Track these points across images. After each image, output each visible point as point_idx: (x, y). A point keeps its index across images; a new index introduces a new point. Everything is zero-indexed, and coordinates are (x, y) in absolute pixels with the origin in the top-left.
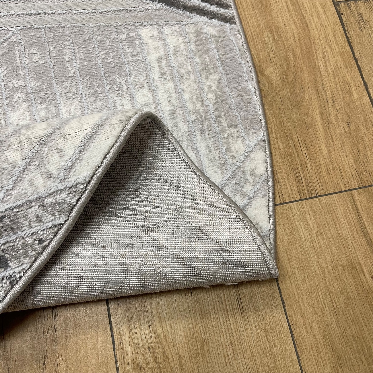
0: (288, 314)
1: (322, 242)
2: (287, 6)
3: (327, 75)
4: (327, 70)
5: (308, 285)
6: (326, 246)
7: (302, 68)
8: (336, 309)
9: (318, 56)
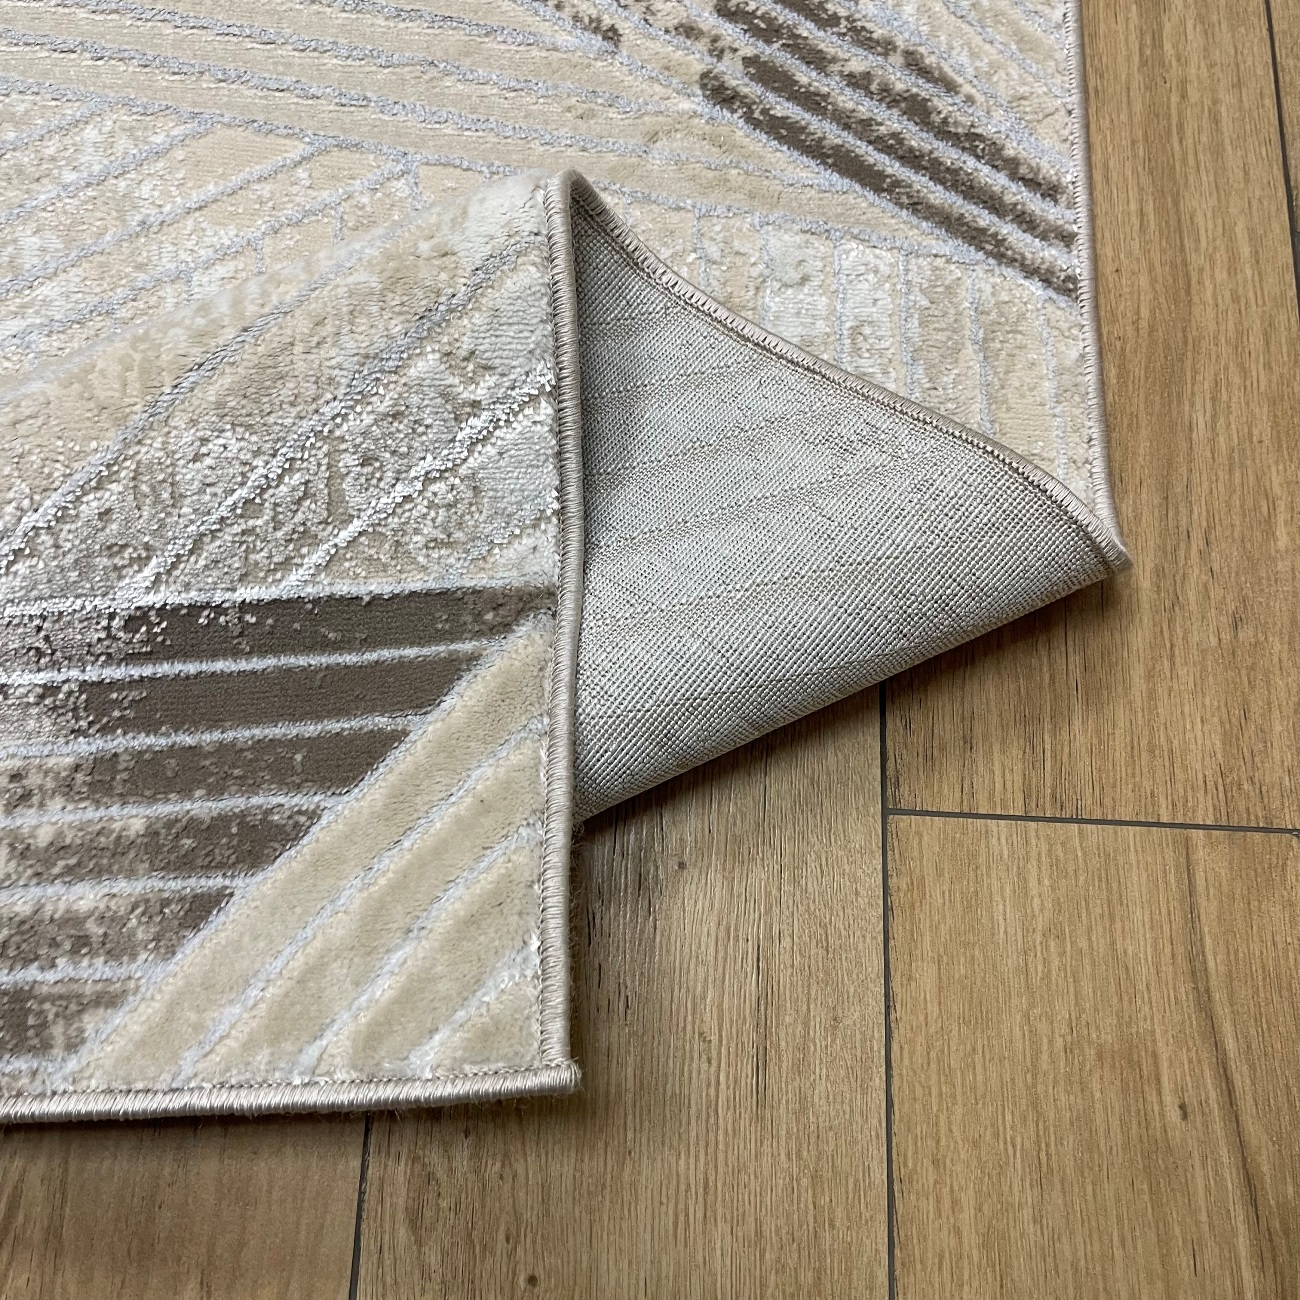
0: (894, 1144)
1: (1056, 963)
2: (1142, 214)
3: (1209, 455)
5: (980, 1077)
6: (1066, 976)
7: (1137, 416)
8: (1044, 1169)
9: (1196, 389)
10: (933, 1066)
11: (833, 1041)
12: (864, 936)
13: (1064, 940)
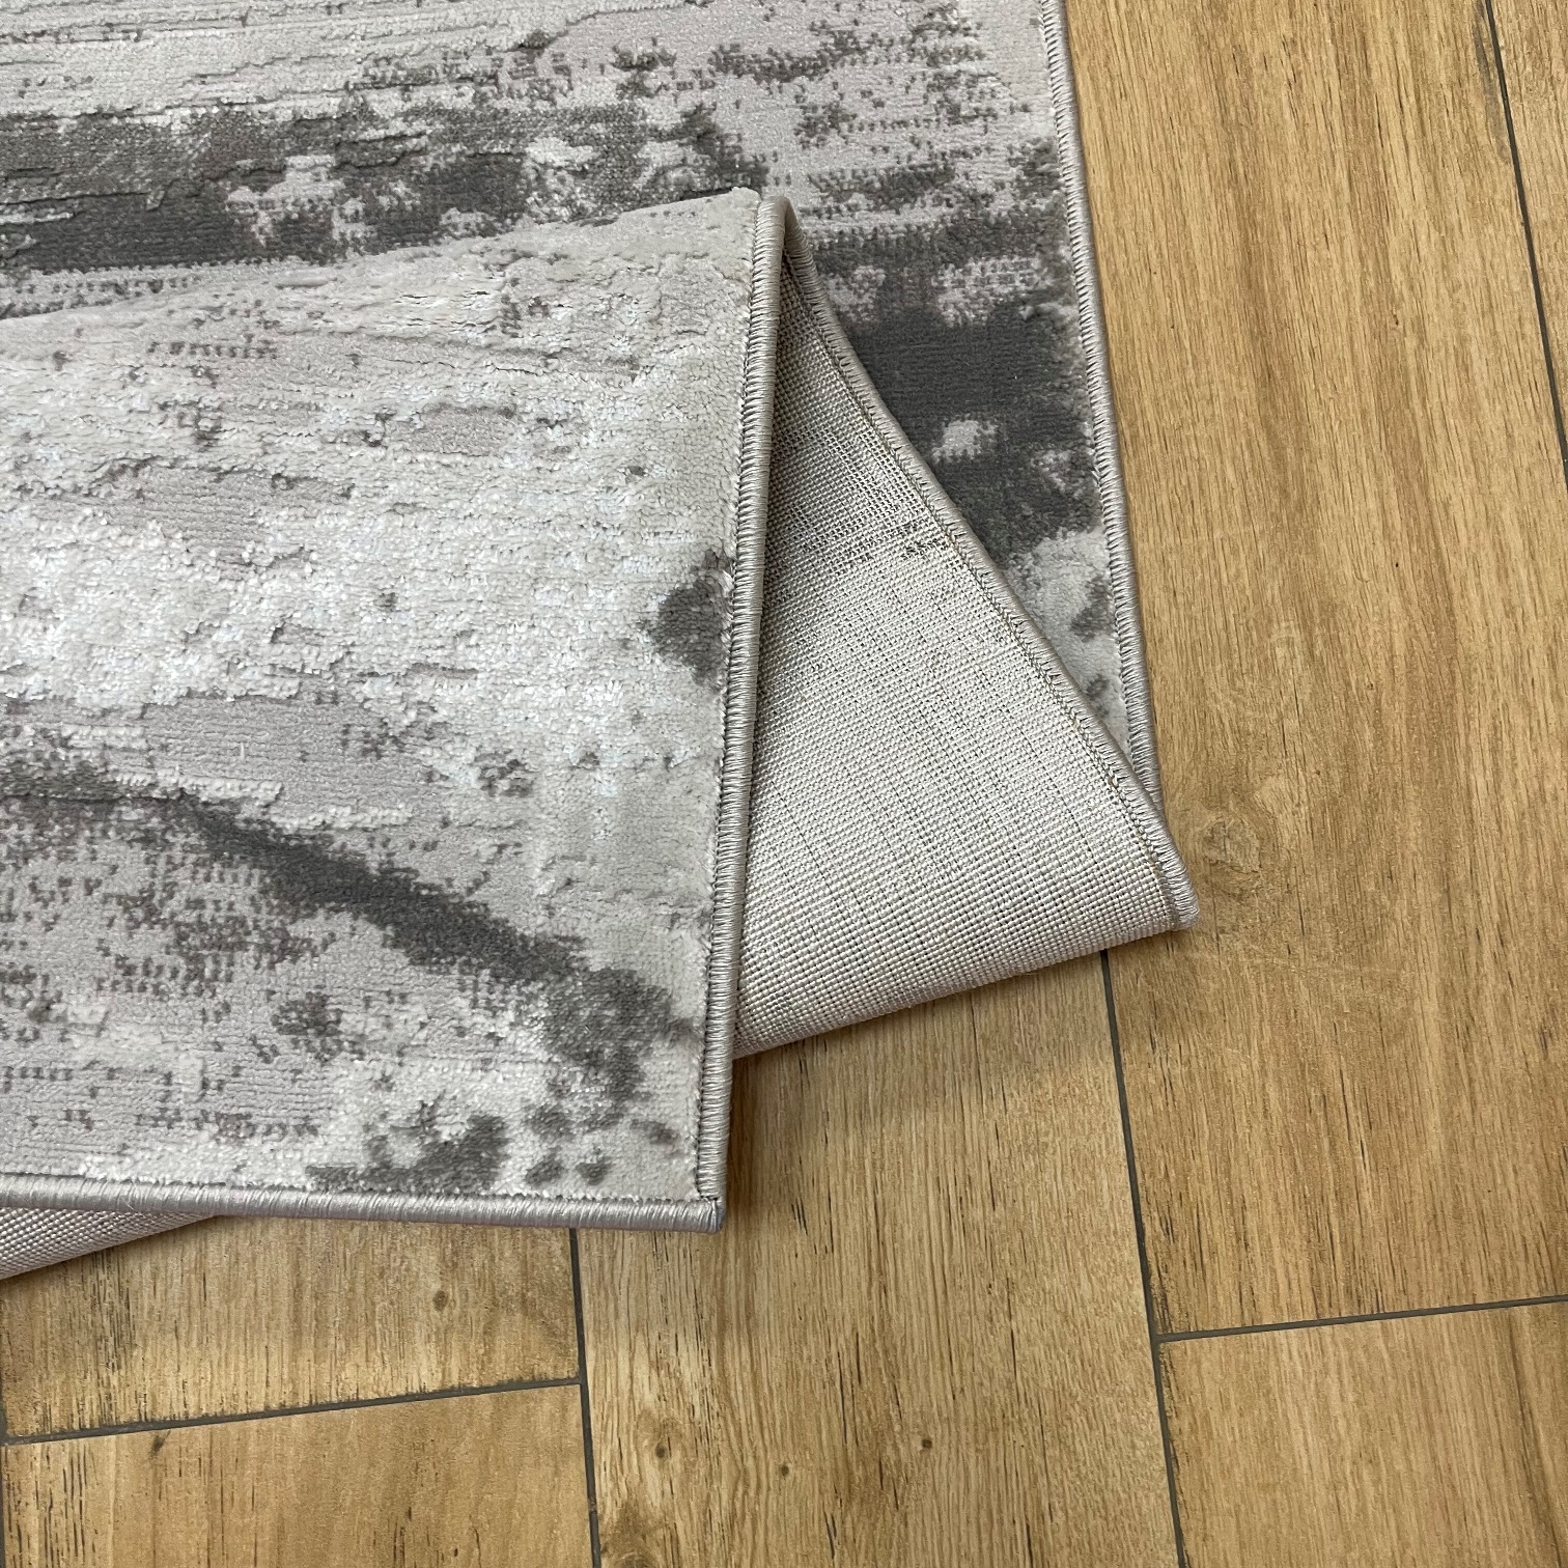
1: (1371, 1492)
2: (1384, 512)
3: (1494, 826)
4: (1497, 806)
6: (1384, 1508)
9: (1471, 742)
12: (1147, 1496)
13: (1378, 1464)
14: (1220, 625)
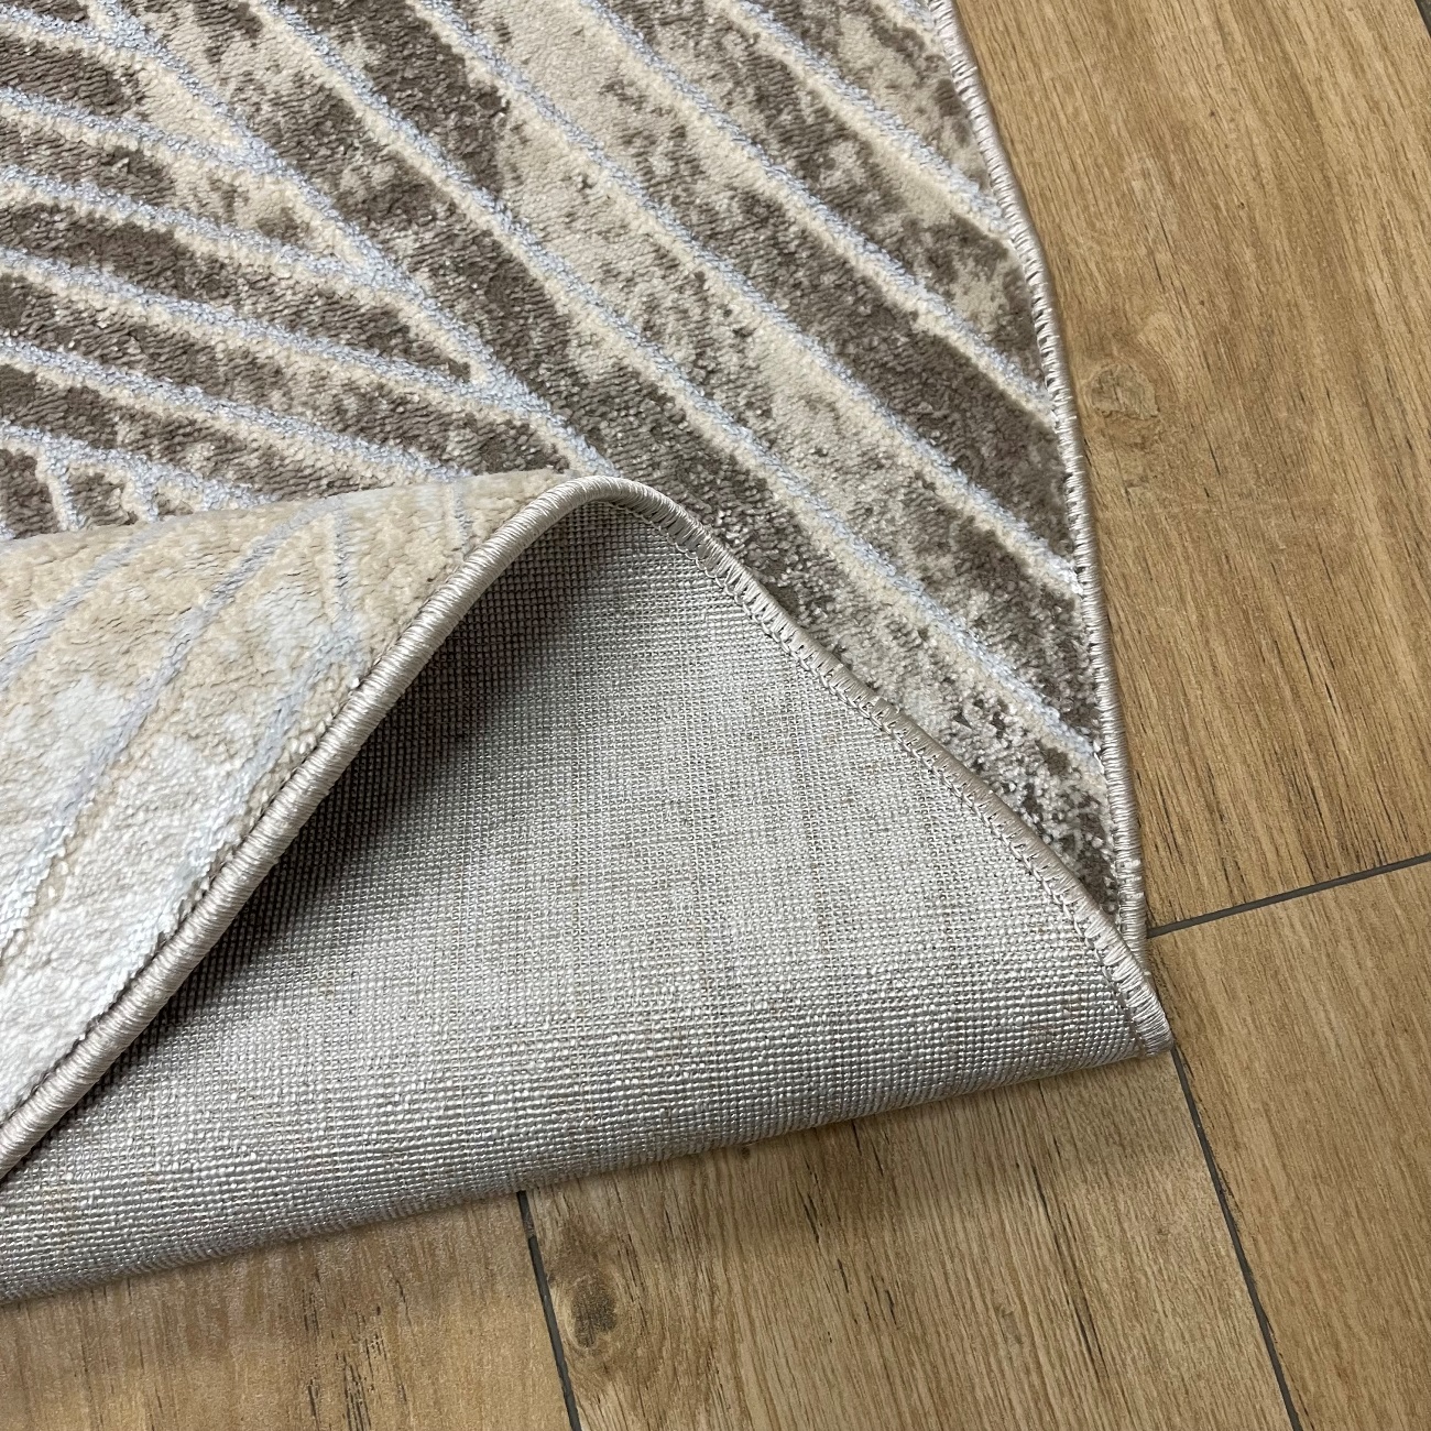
0: (1284, 1369)
1: (1412, 1065)
2: (1220, 25)
3: (1403, 328)
4: (1402, 306)
5: (1364, 1246)
7: (1296, 305)
9: (1361, 245)
10: (1303, 1251)
11: (1167, 1261)
12: (1163, 1111)
13: (1414, 1032)
14: (1067, 167)
